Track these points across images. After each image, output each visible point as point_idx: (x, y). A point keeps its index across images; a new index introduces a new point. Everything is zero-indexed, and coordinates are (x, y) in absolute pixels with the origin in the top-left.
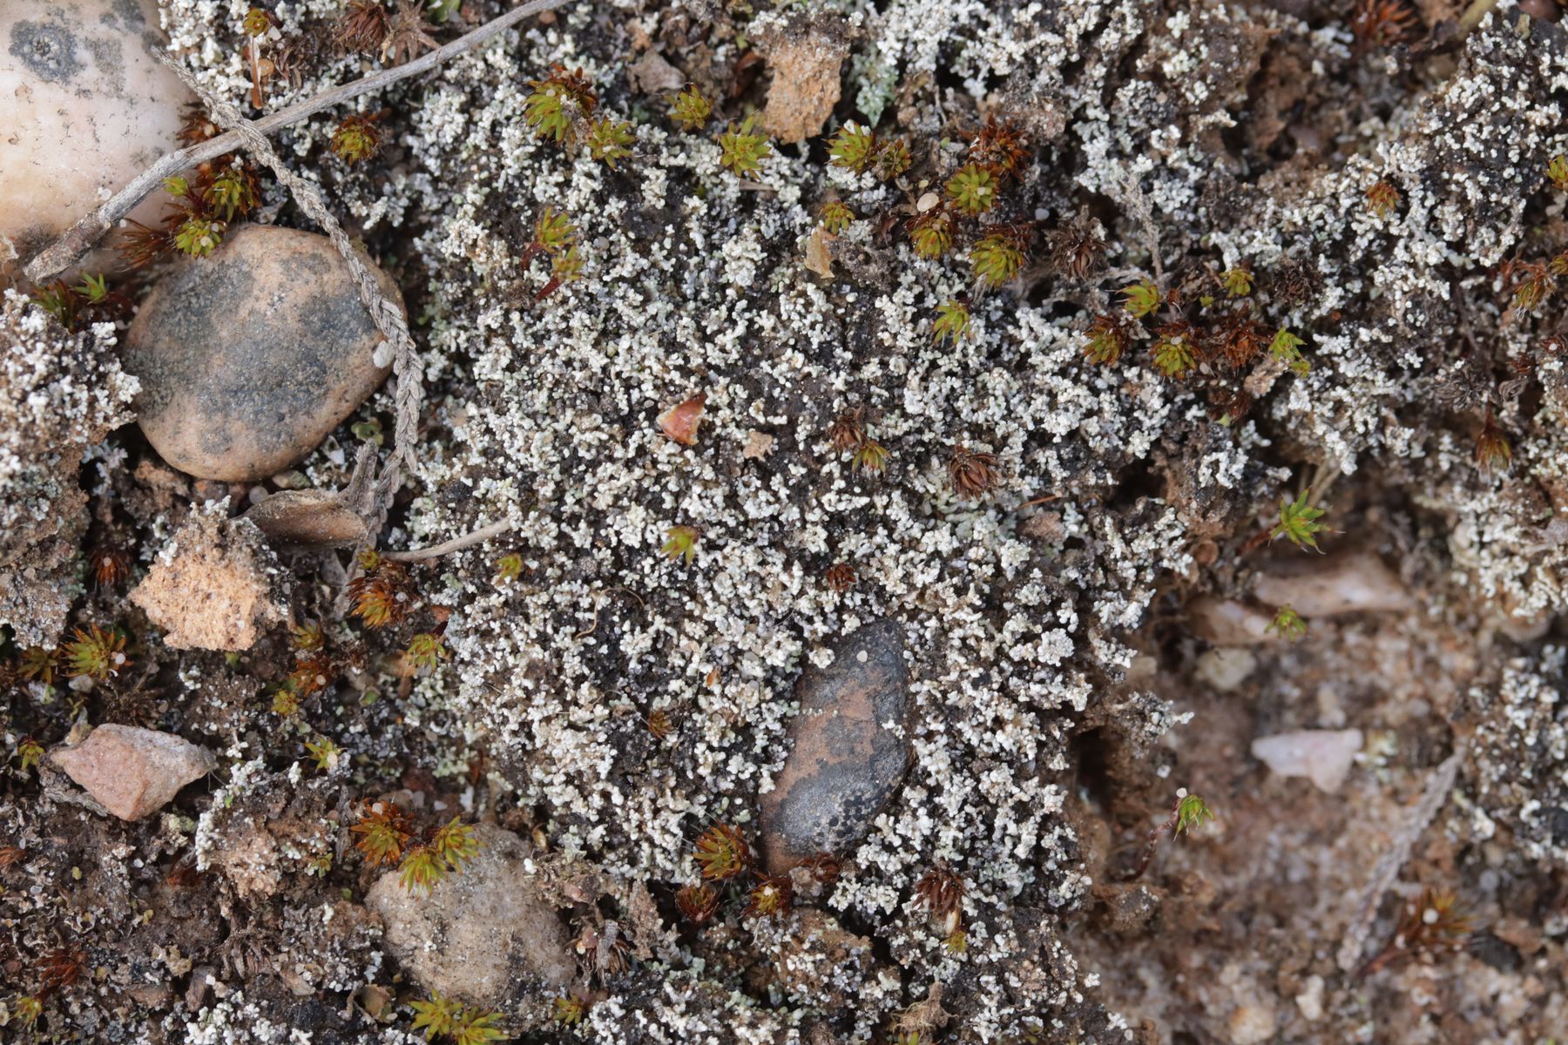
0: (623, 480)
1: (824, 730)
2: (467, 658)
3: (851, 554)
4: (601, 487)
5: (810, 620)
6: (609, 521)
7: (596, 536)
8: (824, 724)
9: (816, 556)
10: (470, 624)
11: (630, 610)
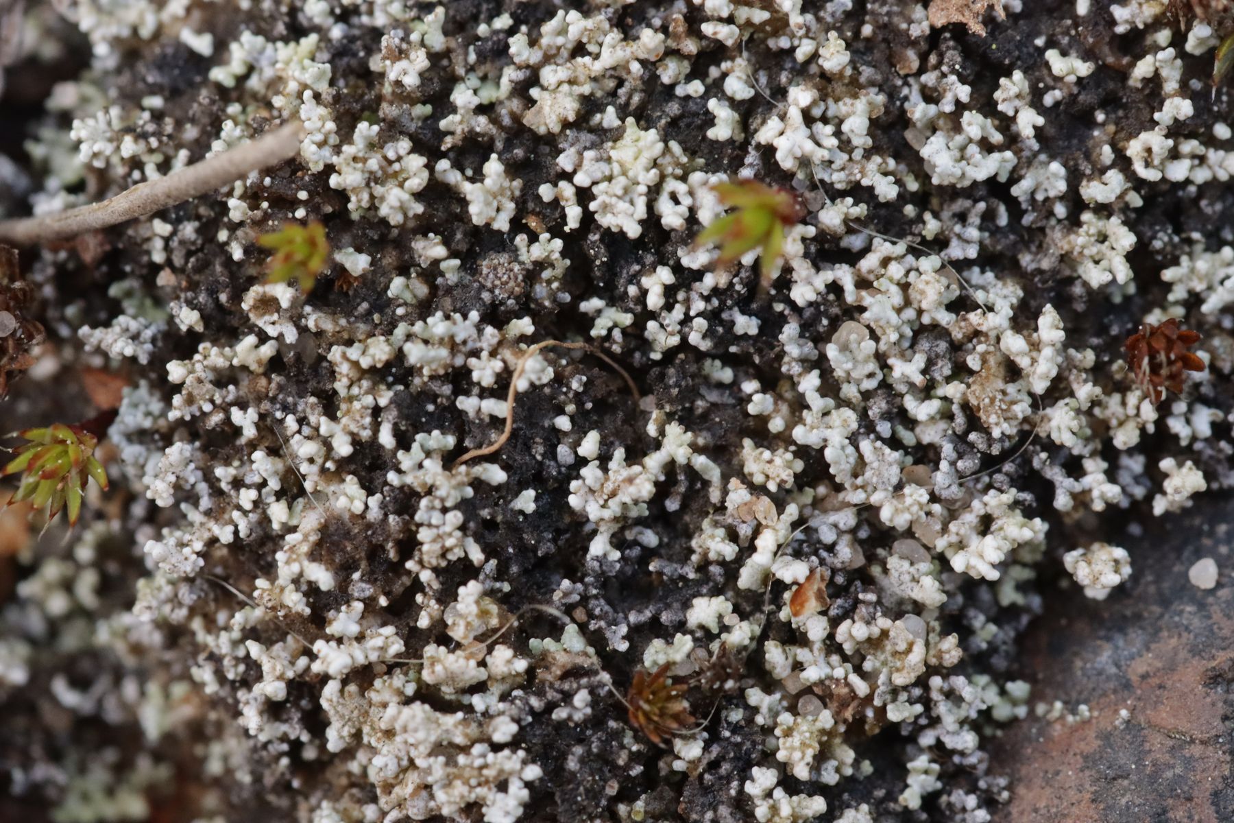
0: (609, 57)
1: (1089, 761)
2: (164, 499)
3: (1194, 301)
4: (549, 75)
5: (1074, 468)
6: (565, 161)
7: (525, 203)
8: (1092, 744)
9: (1100, 299)
10: (178, 410)
11: (602, 406)
